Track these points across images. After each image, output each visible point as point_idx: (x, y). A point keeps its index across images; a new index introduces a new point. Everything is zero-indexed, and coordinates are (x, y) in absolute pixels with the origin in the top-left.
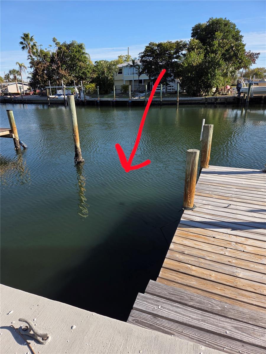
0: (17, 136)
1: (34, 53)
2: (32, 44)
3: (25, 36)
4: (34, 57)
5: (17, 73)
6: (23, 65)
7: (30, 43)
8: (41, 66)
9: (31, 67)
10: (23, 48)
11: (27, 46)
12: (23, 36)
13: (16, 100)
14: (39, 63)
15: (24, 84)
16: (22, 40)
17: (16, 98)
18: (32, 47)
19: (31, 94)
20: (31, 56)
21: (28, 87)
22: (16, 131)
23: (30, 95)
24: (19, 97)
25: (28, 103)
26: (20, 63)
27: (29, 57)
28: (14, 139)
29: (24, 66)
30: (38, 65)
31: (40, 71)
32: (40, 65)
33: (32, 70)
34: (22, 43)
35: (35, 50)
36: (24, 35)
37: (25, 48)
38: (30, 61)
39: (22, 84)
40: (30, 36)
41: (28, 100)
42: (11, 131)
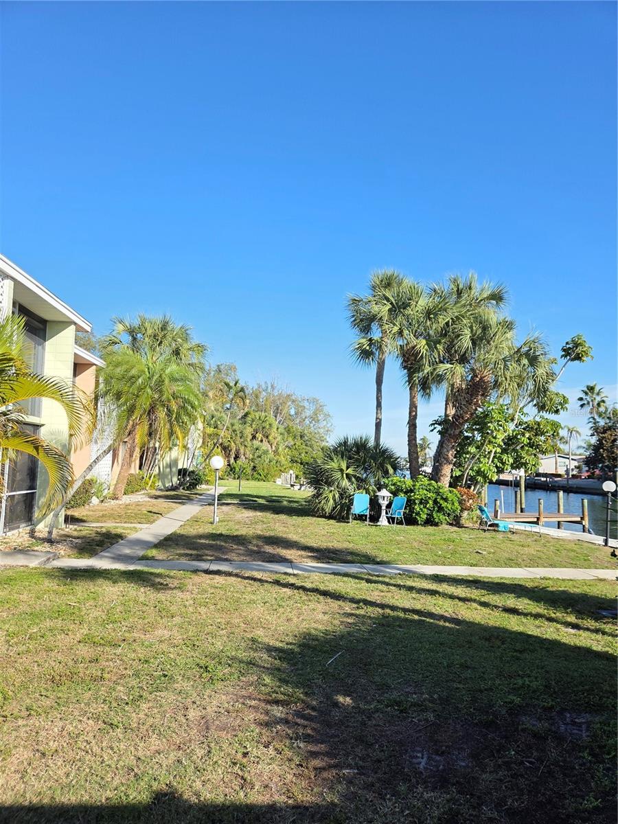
0: (587, 523)
1: (600, 415)
2: (598, 399)
3: (588, 389)
4: (598, 419)
5: (561, 440)
6: (575, 429)
7: (595, 399)
8: (611, 435)
9: (592, 435)
10: (582, 406)
11: (588, 403)
12: (585, 389)
13: (555, 486)
14: (607, 430)
15: (572, 459)
16: (583, 395)
17: (556, 482)
18: (599, 405)
19: (583, 477)
20: (594, 419)
21: (576, 464)
22: (586, 518)
23: (581, 478)
24: (560, 481)
25: (576, 492)
26: (571, 427)
27: (591, 420)
28: (584, 526)
29: (577, 432)
30: (604, 432)
31: (607, 442)
32: (609, 432)
33: (594, 440)
34: (581, 399)
35: (602, 409)
36: (588, 387)
37: (586, 406)
38: (591, 425)
39: (568, 458)
40: (597, 390)
41: (577, 488)
42: (582, 518)
